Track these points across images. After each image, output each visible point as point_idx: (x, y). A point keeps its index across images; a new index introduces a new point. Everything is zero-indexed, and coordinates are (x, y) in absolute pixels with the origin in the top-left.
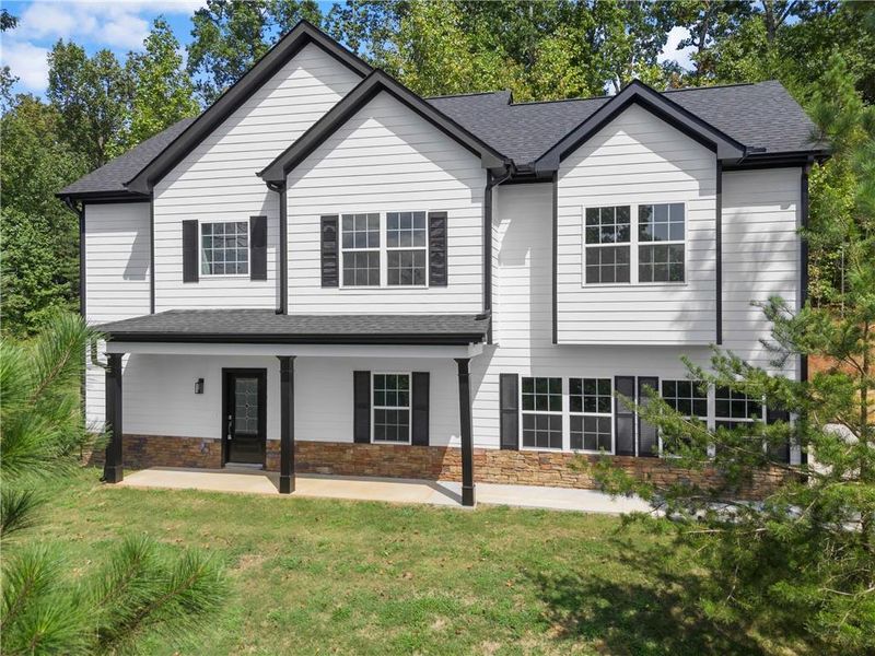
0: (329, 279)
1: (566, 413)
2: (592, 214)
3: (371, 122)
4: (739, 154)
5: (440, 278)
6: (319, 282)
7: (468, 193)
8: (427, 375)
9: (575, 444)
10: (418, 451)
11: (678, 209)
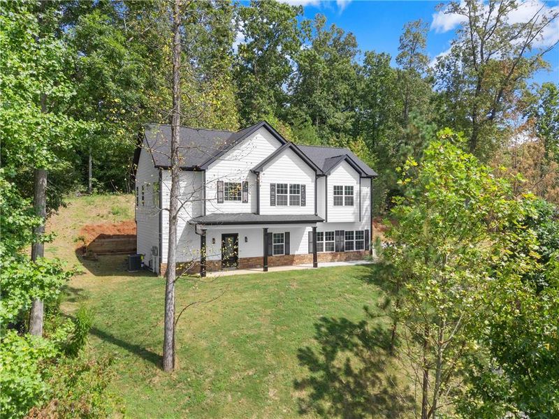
0: (273, 203)
1: (324, 242)
2: (335, 187)
3: (285, 156)
4: (365, 176)
5: (304, 204)
6: (269, 204)
7: (311, 180)
8: (289, 233)
9: (326, 250)
10: (287, 257)
11: (352, 187)
